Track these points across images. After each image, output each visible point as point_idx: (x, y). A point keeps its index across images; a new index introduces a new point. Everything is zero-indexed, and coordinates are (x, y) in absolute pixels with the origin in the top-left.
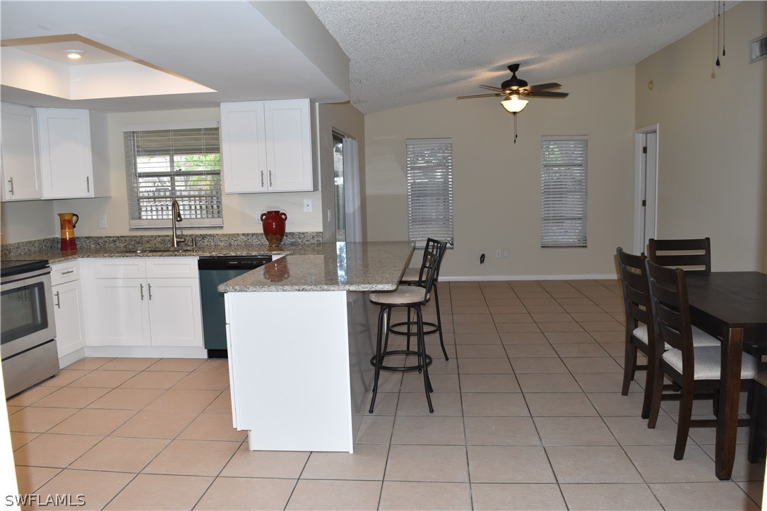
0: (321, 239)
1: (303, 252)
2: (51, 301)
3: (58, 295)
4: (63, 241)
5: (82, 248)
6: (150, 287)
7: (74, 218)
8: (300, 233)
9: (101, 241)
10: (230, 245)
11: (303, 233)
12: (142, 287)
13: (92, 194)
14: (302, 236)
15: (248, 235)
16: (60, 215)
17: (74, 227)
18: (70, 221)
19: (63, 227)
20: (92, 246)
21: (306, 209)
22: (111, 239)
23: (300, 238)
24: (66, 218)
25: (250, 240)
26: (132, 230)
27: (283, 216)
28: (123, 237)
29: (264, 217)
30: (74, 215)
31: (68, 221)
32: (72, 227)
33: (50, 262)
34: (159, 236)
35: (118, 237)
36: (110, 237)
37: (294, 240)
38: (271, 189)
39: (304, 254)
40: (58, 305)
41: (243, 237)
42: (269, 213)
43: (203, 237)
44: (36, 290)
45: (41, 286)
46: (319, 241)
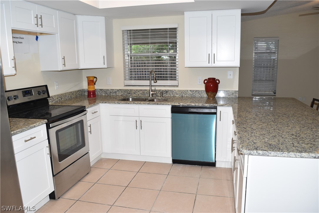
2: (87, 129)
3: (90, 126)
4: (89, 92)
6: (141, 122)
7: (95, 79)
9: (108, 92)
10: (182, 96)
12: (136, 122)
13: (106, 66)
15: (193, 91)
16: (87, 77)
17: (95, 84)
18: (93, 81)
19: (89, 84)
21: (229, 77)
22: (114, 91)
24: (91, 79)
25: (194, 94)
26: (125, 86)
27: (218, 82)
28: (121, 90)
29: (206, 82)
30: (95, 77)
31: (92, 81)
32: (94, 84)
33: (86, 107)
34: (141, 90)
35: (118, 90)
38: (214, 65)
40: (91, 132)
41: (190, 92)
42: (209, 79)
43: (167, 92)
44: (79, 124)
45: (82, 122)
46: (236, 96)
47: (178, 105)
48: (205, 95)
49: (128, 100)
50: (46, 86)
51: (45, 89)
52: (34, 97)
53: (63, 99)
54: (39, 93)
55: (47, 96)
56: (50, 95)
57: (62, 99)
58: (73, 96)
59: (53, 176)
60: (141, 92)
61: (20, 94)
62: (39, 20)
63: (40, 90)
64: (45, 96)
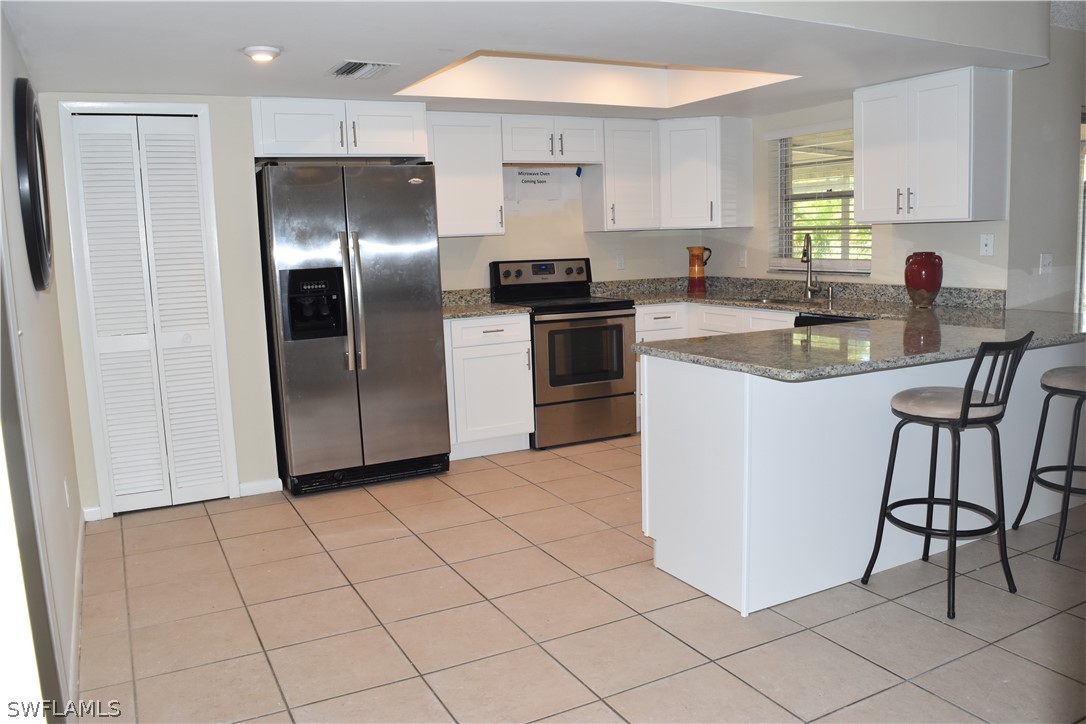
0: (1001, 303)
1: (972, 321)
4: (692, 281)
5: (721, 291)
7: (706, 254)
8: (969, 290)
9: (738, 284)
11: (975, 291)
13: (717, 223)
14: (973, 295)
16: (688, 248)
17: (705, 263)
18: (700, 257)
19: (692, 264)
20: (731, 289)
21: (983, 251)
22: (749, 282)
23: (969, 298)
24: (696, 252)
25: (901, 296)
26: (770, 272)
27: (938, 261)
29: (911, 261)
30: (706, 249)
31: (696, 257)
32: (702, 264)
34: (796, 282)
35: (755, 280)
36: (748, 279)
37: (960, 300)
39: (974, 325)
41: (892, 290)
43: (845, 286)
44: (615, 332)
45: (619, 328)
46: (996, 305)
47: (807, 311)
48: (907, 298)
49: (758, 300)
50: (587, 261)
51: (583, 264)
52: (558, 277)
53: (632, 291)
54: (569, 271)
55: (585, 279)
56: (595, 279)
57: (629, 290)
58: (662, 288)
59: (535, 405)
60: (796, 286)
61: (527, 270)
62: (557, 143)
63: (574, 266)
64: (583, 277)
